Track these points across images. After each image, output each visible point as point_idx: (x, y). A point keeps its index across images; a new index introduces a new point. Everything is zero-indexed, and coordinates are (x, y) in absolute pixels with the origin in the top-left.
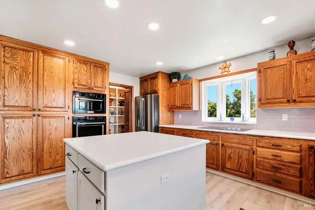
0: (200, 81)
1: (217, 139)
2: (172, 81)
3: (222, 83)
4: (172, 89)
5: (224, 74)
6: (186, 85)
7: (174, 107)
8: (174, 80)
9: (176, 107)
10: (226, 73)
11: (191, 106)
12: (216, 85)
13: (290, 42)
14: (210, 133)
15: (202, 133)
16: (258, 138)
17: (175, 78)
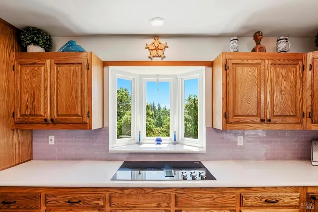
0: (105, 64)
1: (165, 204)
2: (25, 50)
3: (141, 76)
4: (28, 70)
5: (155, 59)
6: (73, 68)
7: (31, 119)
8: (33, 49)
9: (39, 119)
10: (159, 59)
11: (87, 120)
12: (130, 78)
13: (259, 32)
14: (148, 191)
15: (126, 191)
16: (243, 190)
17: (36, 43)
